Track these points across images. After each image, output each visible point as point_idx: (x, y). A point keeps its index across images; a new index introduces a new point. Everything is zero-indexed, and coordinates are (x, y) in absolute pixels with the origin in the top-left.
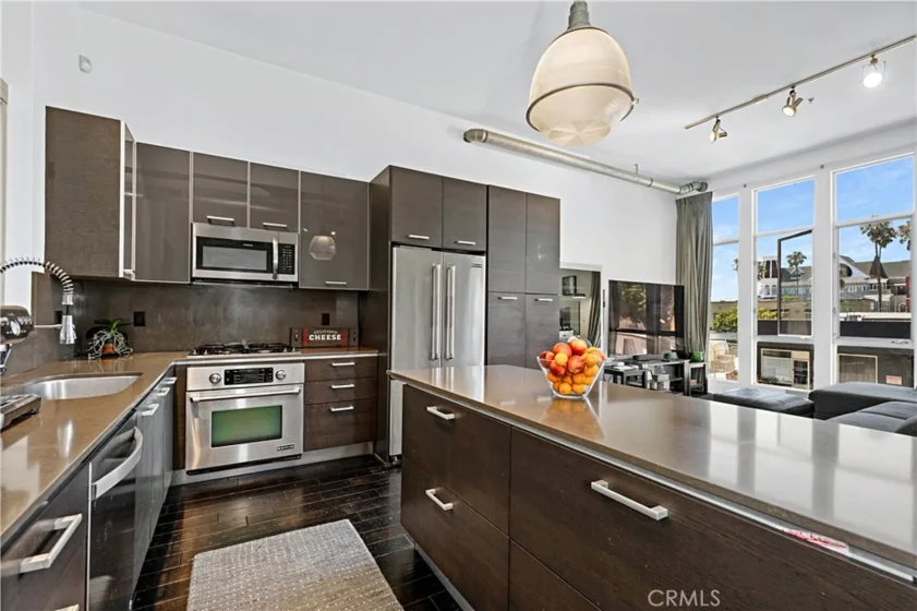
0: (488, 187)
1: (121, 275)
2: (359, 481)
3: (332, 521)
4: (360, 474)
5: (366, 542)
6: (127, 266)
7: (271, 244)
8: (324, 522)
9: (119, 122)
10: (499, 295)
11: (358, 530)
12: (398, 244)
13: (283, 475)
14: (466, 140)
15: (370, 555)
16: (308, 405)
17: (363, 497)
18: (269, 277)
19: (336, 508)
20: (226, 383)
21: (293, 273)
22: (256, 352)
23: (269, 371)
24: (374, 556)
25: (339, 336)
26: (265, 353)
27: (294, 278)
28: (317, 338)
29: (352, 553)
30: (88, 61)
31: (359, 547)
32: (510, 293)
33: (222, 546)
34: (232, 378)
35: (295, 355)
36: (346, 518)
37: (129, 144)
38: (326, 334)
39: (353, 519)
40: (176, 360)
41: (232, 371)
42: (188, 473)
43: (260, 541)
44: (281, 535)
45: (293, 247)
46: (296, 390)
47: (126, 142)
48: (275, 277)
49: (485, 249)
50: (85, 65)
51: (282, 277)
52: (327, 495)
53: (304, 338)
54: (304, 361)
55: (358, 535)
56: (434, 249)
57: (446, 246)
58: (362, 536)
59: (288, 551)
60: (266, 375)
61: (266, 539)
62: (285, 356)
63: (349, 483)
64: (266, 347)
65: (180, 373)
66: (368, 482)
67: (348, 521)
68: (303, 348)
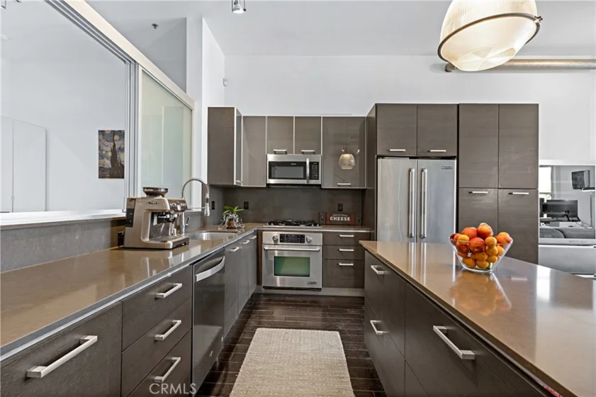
0: (458, 105)
1: (235, 184)
2: (353, 312)
3: (329, 330)
4: (356, 308)
5: (344, 347)
6: (238, 178)
7: (305, 163)
8: (324, 330)
9: (233, 108)
10: (470, 190)
11: (342, 339)
12: (383, 157)
13: (310, 299)
14: (446, 71)
15: (344, 355)
16: (325, 260)
17: (352, 322)
18: (305, 182)
19: (334, 324)
20: (281, 241)
21: (318, 179)
22: (298, 225)
23: (303, 237)
24: (346, 356)
25: (349, 219)
26: (302, 226)
27: (318, 182)
28: (335, 219)
29: (334, 351)
30: (227, 80)
31: (339, 349)
32: (481, 188)
33: (270, 328)
34: (283, 238)
35: (318, 228)
36: (338, 330)
37: (239, 118)
38: (340, 217)
39: (341, 332)
40: (257, 227)
41: (284, 235)
42: (264, 287)
43: (288, 330)
44: (299, 330)
45: (318, 163)
46: (318, 249)
47: (237, 117)
48: (308, 182)
49: (456, 155)
50: (226, 83)
51: (312, 182)
52: (331, 315)
53: (327, 218)
54: (323, 232)
55: (341, 342)
56: (411, 158)
57: (420, 155)
58: (343, 343)
59: (300, 340)
60: (300, 239)
61: (291, 330)
62: (312, 228)
63: (346, 311)
64: (304, 223)
65: (259, 234)
66: (359, 314)
67: (338, 333)
68: (326, 224)
